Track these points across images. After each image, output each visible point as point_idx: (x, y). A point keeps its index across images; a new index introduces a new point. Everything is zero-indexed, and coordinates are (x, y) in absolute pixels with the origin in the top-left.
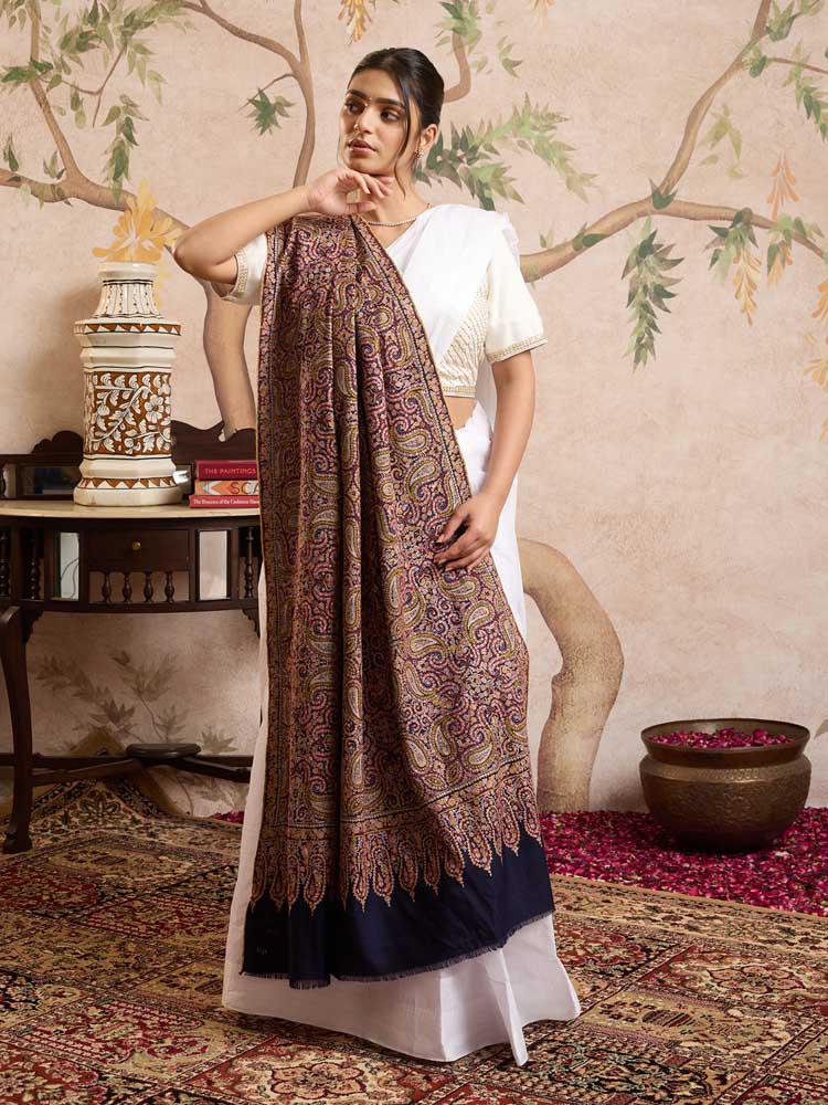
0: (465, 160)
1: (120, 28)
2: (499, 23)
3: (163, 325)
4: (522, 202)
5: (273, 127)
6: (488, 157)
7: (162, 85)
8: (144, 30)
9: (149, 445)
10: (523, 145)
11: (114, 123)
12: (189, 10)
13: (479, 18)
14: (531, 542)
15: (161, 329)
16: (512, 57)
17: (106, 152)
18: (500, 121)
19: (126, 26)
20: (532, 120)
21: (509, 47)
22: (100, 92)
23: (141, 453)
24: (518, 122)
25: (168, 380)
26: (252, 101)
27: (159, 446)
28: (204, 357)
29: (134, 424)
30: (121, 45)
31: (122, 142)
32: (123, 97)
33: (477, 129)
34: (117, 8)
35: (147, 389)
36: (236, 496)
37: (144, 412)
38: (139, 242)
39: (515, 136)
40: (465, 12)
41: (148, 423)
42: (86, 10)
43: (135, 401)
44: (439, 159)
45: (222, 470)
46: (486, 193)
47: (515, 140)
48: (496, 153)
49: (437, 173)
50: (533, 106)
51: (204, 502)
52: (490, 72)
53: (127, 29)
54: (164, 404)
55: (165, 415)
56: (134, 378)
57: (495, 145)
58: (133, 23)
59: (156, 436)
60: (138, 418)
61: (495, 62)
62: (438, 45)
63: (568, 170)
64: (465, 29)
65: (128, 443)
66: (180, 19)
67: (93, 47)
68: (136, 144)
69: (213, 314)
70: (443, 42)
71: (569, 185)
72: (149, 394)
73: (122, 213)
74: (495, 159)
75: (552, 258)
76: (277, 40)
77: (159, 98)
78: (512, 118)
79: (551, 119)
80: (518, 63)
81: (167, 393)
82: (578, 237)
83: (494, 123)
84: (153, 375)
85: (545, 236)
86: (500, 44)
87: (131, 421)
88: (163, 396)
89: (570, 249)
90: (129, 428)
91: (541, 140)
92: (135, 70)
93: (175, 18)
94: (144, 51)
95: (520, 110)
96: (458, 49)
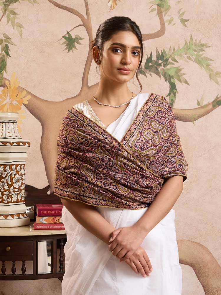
0: (162, 65)
1: (3, 3)
3: (21, 142)
4: (189, 84)
5: (74, 49)
6: (173, 64)
7: (23, 29)
8: (14, 4)
9: (14, 198)
10: (189, 58)
14: (192, 241)
15: (21, 144)
16: (185, 17)
18: (179, 47)
20: (193, 47)
21: (183, 13)
23: (11, 202)
24: (187, 48)
25: (24, 167)
26: (64, 37)
27: (19, 199)
28: (41, 155)
29: (8, 188)
30: (4, 11)
31: (4, 55)
32: (4, 35)
33: (168, 50)
35: (14, 172)
36: (55, 224)
37: (13, 183)
38: (11, 101)
41: (14, 188)
43: (8, 178)
44: (150, 64)
45: (49, 212)
46: (172, 80)
47: (186, 56)
48: (177, 62)
49: (150, 71)
50: (194, 40)
51: (40, 227)
52: (174, 24)
53: (6, 3)
54: (22, 179)
55: (22, 184)
56: (8, 167)
57: (176, 58)
58: (9, 1)
59: (18, 194)
60: (10, 186)
61: (177, 20)
62: (150, 12)
63: (210, 70)
64: (163, 4)
65: (5, 197)
68: (10, 57)
69: (45, 135)
70: (153, 10)
71: (210, 77)
72: (15, 175)
73: (3, 88)
74: (176, 65)
75: (202, 111)
76: (75, 9)
77: (21, 35)
78: (184, 46)
79: (202, 47)
80: (187, 21)
81: (23, 173)
82: (214, 101)
83: (176, 49)
84: (17, 165)
85: (199, 101)
86: (179, 12)
87: (6, 187)
88: (22, 175)
89: (211, 107)
90: (5, 190)
91: (198, 56)
92: (10, 22)
94: (14, 13)
95: (188, 42)
96: (160, 14)
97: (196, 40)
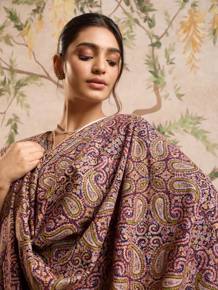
1: (14, 87)
2: (174, 78)
6: (169, 137)
7: (30, 109)
8: (23, 87)
10: (185, 131)
11: (10, 126)
12: (42, 79)
13: (165, 76)
16: (180, 92)
17: (6, 138)
18: (175, 120)
19: (17, 86)
20: (190, 120)
21: (179, 89)
22: (5, 113)
24: (183, 121)
30: (14, 93)
31: (12, 133)
32: (14, 115)
33: (164, 125)
34: (14, 79)
39: (182, 127)
40: (159, 75)
42: (2, 80)
47: (182, 129)
48: (173, 135)
50: (190, 114)
52: (170, 99)
57: (173, 131)
58: (19, 84)
61: (173, 95)
62: (147, 89)
63: (207, 142)
64: (159, 81)
66: (38, 82)
67: (3, 94)
68: (18, 134)
70: (149, 87)
71: (207, 148)
74: (172, 138)
77: (28, 114)
78: (181, 119)
79: (198, 119)
80: (183, 95)
82: (212, 173)
83: (172, 122)
86: (175, 87)
91: (194, 128)
92: (19, 103)
93: (37, 82)
94: (23, 95)
95: (184, 116)
96: (156, 90)
97: (192, 114)
